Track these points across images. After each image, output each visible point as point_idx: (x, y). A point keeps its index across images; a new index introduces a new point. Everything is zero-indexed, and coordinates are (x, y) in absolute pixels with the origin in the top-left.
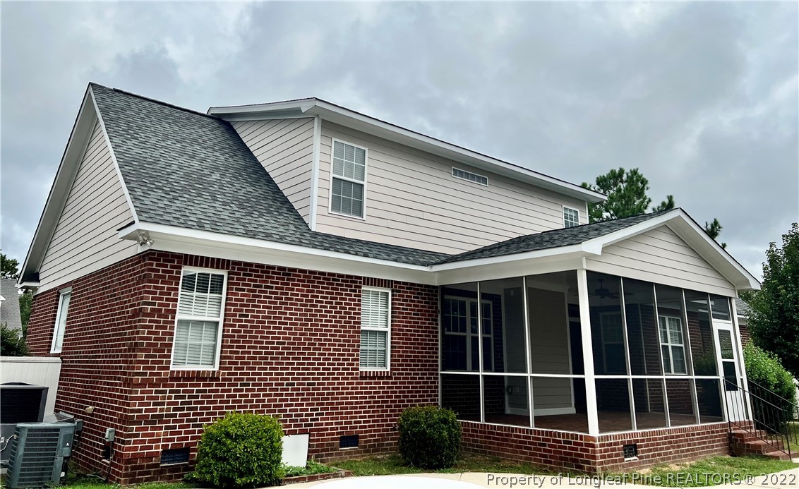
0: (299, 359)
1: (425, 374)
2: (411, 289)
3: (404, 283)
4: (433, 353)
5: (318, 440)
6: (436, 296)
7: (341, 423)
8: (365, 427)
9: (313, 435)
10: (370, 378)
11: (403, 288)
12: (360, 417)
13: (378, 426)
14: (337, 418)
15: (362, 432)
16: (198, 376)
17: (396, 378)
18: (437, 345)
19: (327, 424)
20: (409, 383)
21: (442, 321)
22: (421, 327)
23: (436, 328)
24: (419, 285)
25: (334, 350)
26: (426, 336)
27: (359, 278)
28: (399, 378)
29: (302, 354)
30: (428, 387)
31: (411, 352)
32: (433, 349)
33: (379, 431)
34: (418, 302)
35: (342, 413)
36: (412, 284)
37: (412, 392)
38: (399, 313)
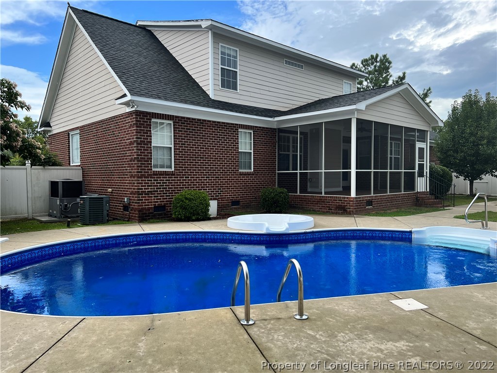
0: (211, 165)
1: (270, 173)
2: (263, 130)
3: (260, 127)
4: (274, 162)
5: (222, 203)
6: (275, 133)
7: (232, 195)
8: (242, 197)
9: (219, 201)
10: (244, 175)
11: (259, 130)
12: (240, 193)
13: (248, 197)
14: (230, 193)
15: (241, 199)
16: (166, 173)
17: (256, 175)
18: (276, 159)
19: (225, 196)
20: (262, 177)
21: (278, 146)
22: (268, 150)
23: (275, 150)
24: (267, 128)
25: (227, 161)
26: (270, 154)
27: (237, 125)
28: (258, 175)
29: (212, 163)
30: (271, 179)
31: (263, 162)
32: (273, 160)
33: (249, 199)
34: (266, 137)
35: (232, 191)
36: (263, 128)
37: (263, 181)
38: (257, 143)
